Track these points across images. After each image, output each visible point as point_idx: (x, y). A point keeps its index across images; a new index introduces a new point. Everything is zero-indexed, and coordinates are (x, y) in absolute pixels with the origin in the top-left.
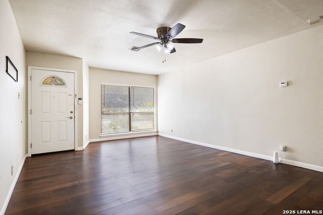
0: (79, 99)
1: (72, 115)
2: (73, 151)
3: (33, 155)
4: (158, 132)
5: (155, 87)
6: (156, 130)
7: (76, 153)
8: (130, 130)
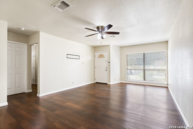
0: (109, 62)
1: (106, 69)
2: (107, 84)
3: (96, 82)
4: (168, 84)
5: (166, 51)
6: (166, 83)
7: (108, 85)
8: (144, 80)
